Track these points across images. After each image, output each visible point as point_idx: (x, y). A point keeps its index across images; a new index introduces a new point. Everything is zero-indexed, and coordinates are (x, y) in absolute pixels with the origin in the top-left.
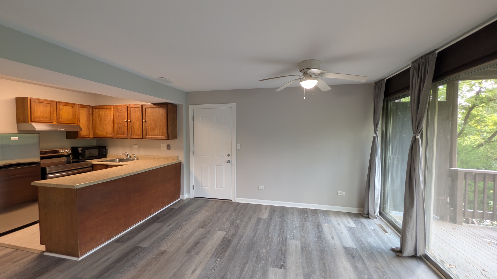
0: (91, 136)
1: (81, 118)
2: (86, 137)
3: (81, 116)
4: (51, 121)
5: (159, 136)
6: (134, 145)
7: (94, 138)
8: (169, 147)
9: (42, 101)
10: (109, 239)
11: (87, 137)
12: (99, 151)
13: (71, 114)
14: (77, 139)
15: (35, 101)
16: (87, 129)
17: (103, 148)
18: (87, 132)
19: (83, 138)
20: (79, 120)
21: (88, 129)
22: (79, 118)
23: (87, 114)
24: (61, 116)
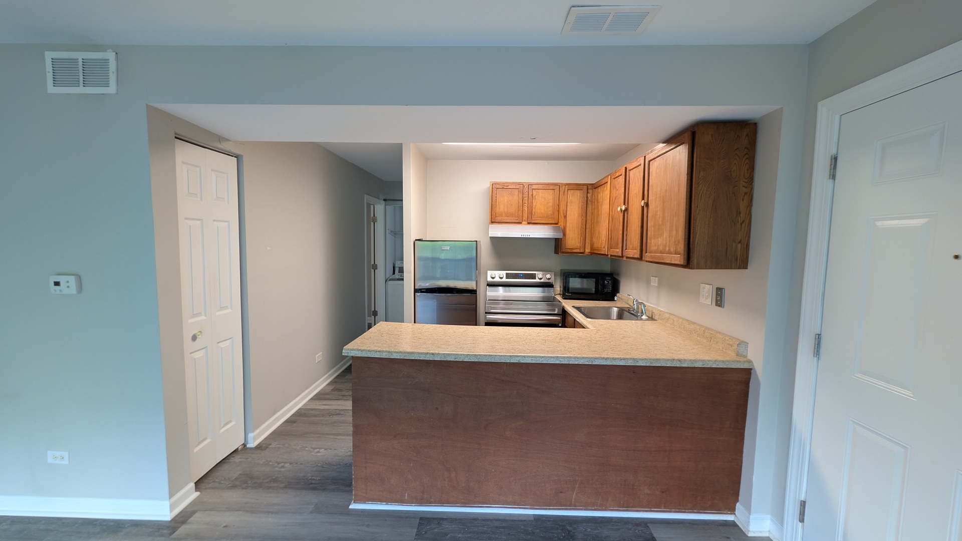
0: (588, 250)
1: (568, 212)
2: (575, 251)
3: (568, 208)
4: (517, 219)
5: (670, 252)
6: (652, 278)
7: (592, 253)
8: (719, 298)
9: (507, 186)
10: (421, 502)
11: (578, 251)
12: (597, 284)
13: (551, 204)
14: (560, 254)
15: (498, 186)
16: (578, 235)
17: (607, 278)
18: (579, 240)
19: (572, 253)
20: (565, 217)
21: (581, 233)
22: (565, 212)
23: (580, 203)
24: (534, 210)
